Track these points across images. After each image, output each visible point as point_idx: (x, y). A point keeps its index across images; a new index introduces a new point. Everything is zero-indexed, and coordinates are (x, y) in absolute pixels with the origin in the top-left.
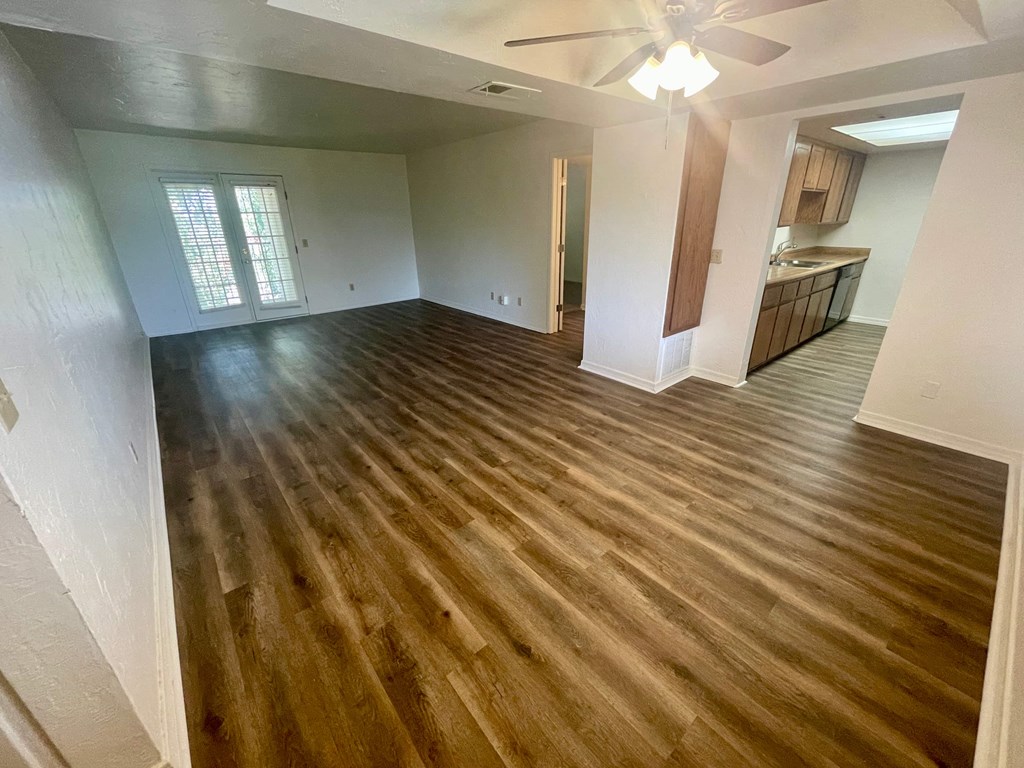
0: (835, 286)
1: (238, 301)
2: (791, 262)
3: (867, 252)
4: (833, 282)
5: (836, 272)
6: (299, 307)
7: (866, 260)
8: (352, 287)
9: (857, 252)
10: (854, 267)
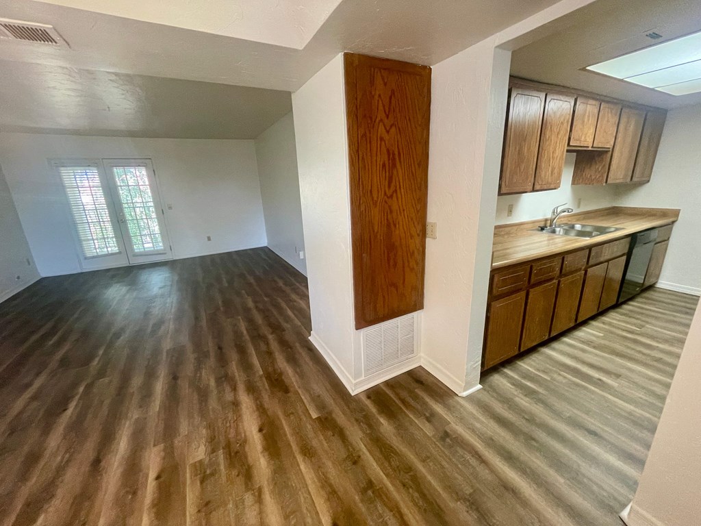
0: (629, 255)
1: (116, 250)
2: (573, 227)
3: (676, 213)
4: (626, 251)
5: (629, 239)
6: (165, 254)
7: (673, 222)
8: (209, 239)
9: (663, 213)
10: (656, 231)
